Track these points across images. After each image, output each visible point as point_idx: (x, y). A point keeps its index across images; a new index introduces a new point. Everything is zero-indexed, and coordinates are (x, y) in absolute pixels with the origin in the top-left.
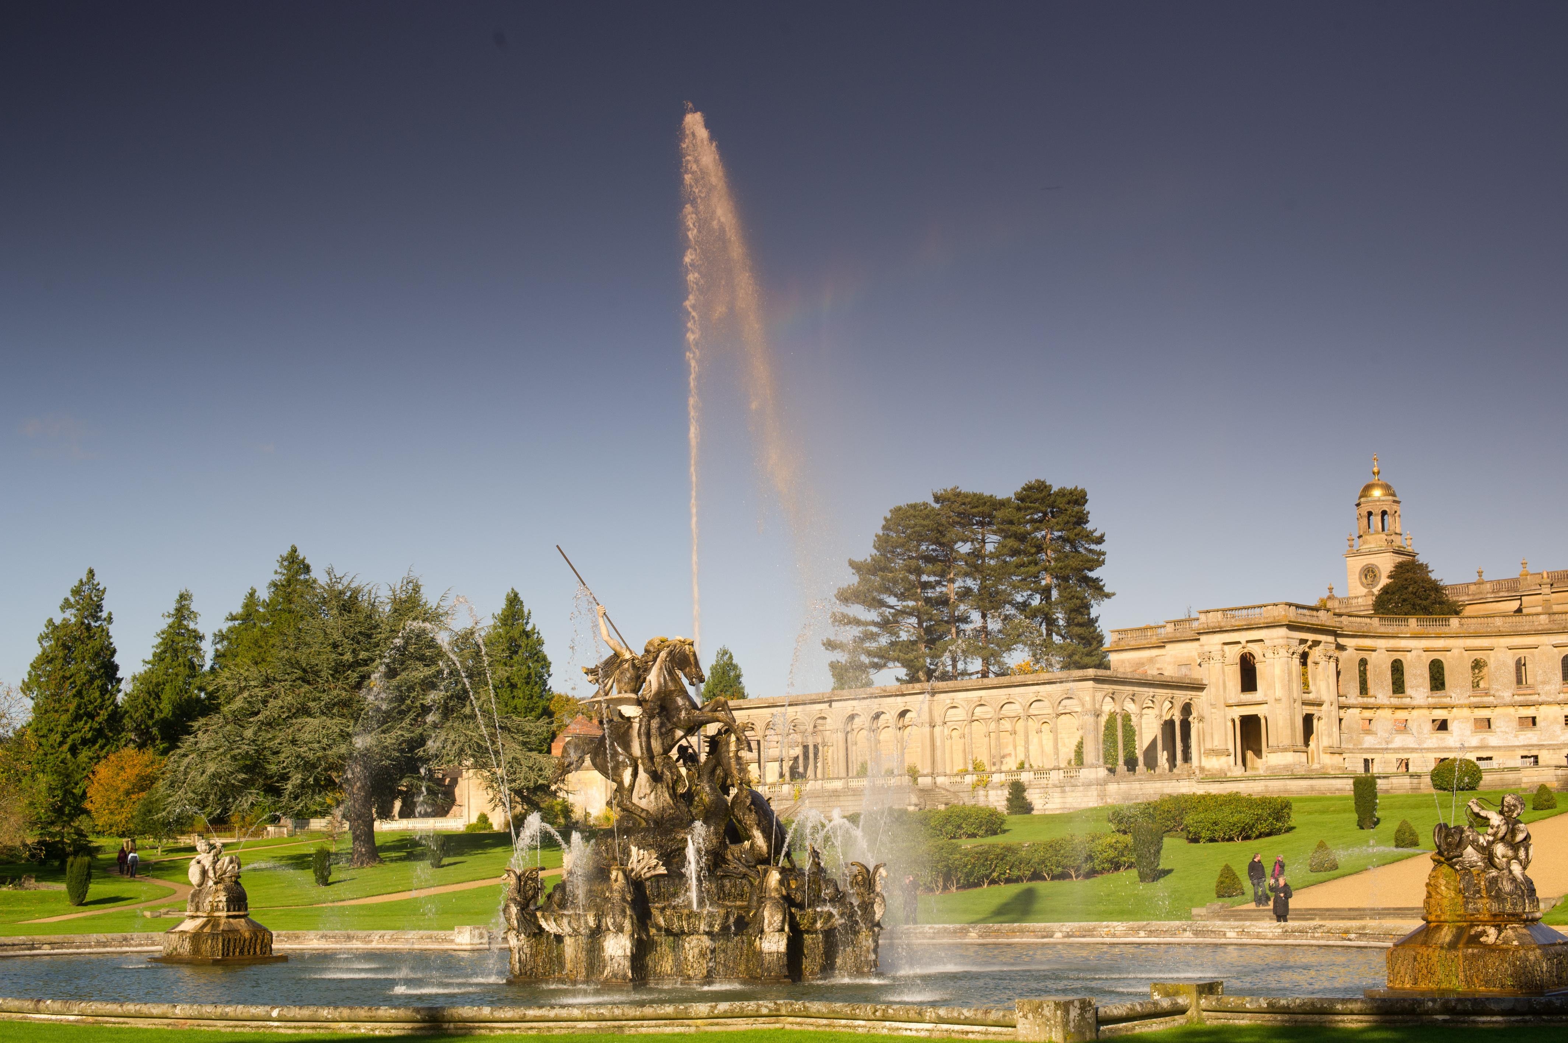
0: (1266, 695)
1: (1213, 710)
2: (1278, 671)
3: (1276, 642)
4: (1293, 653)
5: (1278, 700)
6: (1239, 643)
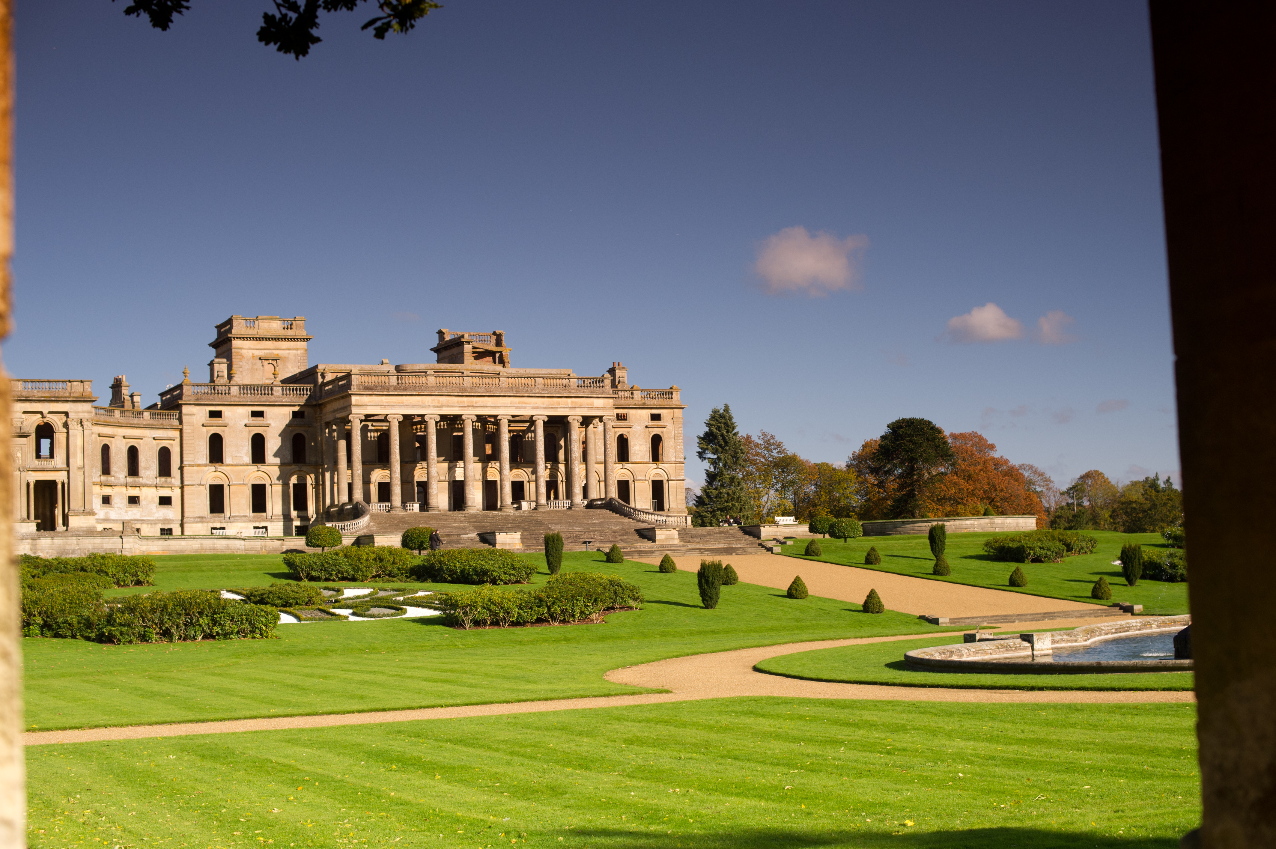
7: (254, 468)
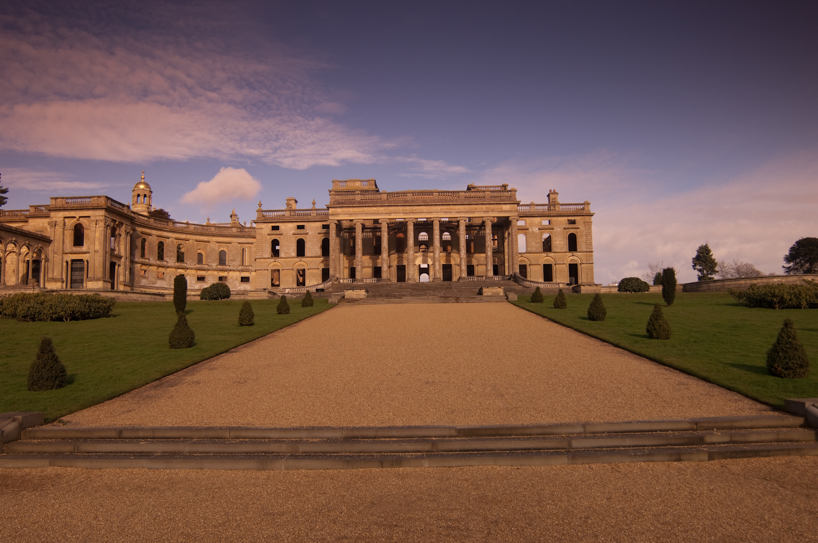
0: (88, 249)
1: (55, 256)
2: (97, 235)
3: (98, 218)
4: (108, 226)
5: (95, 251)
6: (75, 217)
7: (298, 259)
